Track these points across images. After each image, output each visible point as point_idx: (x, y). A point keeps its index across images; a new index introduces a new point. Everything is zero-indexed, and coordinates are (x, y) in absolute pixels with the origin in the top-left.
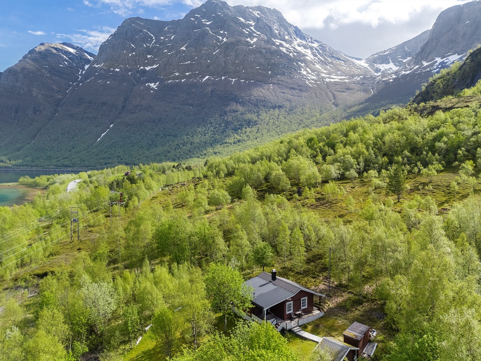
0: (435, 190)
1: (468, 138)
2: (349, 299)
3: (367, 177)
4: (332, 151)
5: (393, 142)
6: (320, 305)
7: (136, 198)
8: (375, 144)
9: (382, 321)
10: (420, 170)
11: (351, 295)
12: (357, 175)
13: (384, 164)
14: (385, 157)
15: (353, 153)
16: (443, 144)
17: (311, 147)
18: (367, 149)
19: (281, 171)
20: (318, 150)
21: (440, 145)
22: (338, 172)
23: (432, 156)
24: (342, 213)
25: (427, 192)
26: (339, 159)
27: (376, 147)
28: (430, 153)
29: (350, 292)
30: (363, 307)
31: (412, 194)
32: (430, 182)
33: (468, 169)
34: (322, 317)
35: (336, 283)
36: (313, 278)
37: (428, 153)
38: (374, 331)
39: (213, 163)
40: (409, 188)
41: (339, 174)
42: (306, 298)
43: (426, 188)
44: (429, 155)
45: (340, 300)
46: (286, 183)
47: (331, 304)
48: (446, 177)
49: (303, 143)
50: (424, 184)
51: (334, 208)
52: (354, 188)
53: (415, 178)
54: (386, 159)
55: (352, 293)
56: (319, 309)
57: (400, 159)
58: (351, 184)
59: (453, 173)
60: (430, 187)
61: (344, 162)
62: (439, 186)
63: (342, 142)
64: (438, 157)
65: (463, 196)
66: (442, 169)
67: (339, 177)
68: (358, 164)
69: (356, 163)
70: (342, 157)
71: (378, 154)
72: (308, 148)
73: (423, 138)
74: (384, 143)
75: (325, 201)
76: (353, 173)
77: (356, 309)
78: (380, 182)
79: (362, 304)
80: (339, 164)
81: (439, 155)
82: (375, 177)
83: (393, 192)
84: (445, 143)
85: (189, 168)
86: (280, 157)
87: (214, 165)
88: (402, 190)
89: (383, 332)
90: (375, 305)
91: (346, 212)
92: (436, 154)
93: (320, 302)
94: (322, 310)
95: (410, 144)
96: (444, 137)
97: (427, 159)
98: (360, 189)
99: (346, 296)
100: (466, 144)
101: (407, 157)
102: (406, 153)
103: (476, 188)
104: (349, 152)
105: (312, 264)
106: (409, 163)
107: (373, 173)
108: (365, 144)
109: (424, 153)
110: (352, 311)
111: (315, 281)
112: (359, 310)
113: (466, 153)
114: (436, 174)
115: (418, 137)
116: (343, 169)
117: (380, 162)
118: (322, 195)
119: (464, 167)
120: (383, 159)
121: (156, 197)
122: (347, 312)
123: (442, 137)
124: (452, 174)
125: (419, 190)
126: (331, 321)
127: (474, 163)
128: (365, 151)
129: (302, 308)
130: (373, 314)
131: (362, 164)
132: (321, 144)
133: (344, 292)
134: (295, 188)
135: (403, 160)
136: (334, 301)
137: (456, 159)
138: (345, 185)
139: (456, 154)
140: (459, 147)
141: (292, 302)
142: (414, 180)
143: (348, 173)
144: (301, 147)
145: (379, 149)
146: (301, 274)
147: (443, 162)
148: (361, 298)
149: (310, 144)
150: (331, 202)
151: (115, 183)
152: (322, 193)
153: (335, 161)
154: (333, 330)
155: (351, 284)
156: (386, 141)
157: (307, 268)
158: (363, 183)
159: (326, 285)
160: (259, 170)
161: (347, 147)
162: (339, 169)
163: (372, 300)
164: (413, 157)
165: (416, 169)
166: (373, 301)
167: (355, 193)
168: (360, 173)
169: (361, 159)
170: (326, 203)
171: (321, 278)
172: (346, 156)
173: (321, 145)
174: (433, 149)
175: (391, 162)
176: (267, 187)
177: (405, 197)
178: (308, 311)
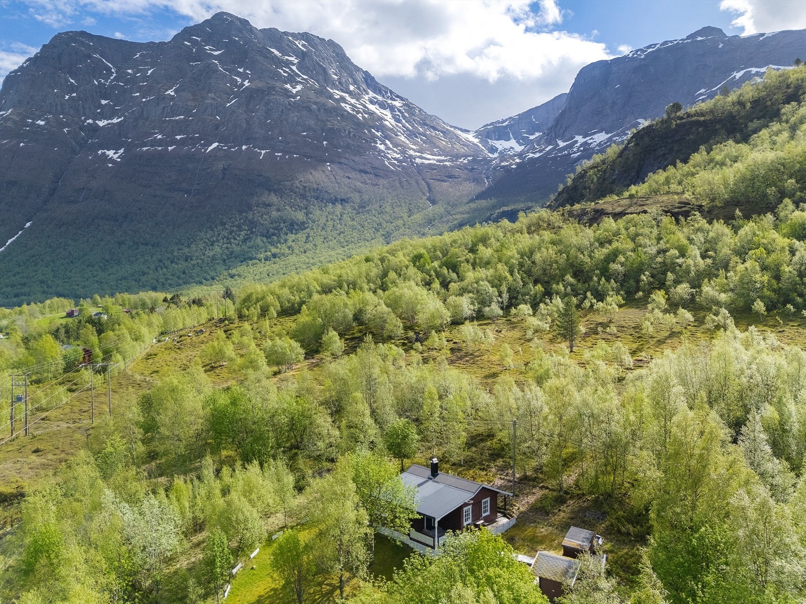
0: (620, 334)
1: (653, 258)
2: (546, 497)
3: (516, 315)
4: (454, 276)
5: (548, 263)
6: (505, 509)
7: (119, 357)
8: (521, 265)
9: (602, 523)
10: (592, 306)
11: (546, 491)
12: (501, 312)
13: (538, 296)
14: (539, 285)
15: (489, 278)
16: (619, 266)
17: (421, 268)
18: (511, 272)
19: (384, 306)
20: (433, 273)
21: (615, 267)
22: (472, 307)
23: (607, 284)
24: (493, 370)
25: (609, 337)
26: (470, 288)
27: (523, 269)
28: (603, 279)
29: (543, 487)
30: (568, 506)
31: (587, 339)
32: (610, 322)
33: (660, 303)
34: (514, 526)
35: (518, 476)
36: (483, 469)
37: (600, 279)
38: (599, 538)
39: (252, 294)
40: (584, 331)
41: (474, 310)
42: (488, 499)
43: (608, 330)
44: (601, 283)
45: (531, 499)
46: (395, 325)
47: (521, 506)
48: (631, 315)
49: (407, 263)
50: (605, 325)
51: (478, 363)
52: (500, 332)
53: (586, 316)
54: (539, 288)
55: (547, 488)
56: (505, 516)
57: (561, 287)
58: (493, 326)
59: (637, 308)
60: (613, 329)
61: (478, 292)
62: (623, 327)
63: (467, 261)
64: (615, 285)
65: (659, 341)
66: (623, 302)
67: (474, 315)
68: (500, 296)
69: (497, 294)
70: (476, 285)
71: (526, 280)
72: (415, 269)
73: (590, 256)
74: (533, 262)
75: (462, 353)
76: (495, 309)
77: (560, 510)
78: (540, 323)
79: (565, 502)
80: (471, 295)
81: (616, 282)
82: (530, 315)
83: (564, 336)
84: (622, 264)
85: (198, 302)
86: (371, 284)
87: (254, 297)
88: (576, 333)
89: (608, 539)
90: (584, 502)
91: (500, 368)
92: (612, 281)
93: (505, 505)
94: (511, 516)
95: (572, 265)
96: (620, 256)
97: (600, 288)
98: (510, 334)
99: (539, 493)
100: (650, 266)
101: (572, 285)
102: (569, 278)
103: (674, 330)
104: (484, 276)
105: (474, 449)
106: (574, 293)
107: (525, 308)
108: (506, 264)
109: (595, 279)
110: (555, 514)
111: (486, 475)
112: (564, 512)
113: (651, 280)
114: (617, 310)
115: (584, 255)
116: (479, 304)
117: (532, 293)
118: (455, 343)
119: (654, 300)
120: (537, 287)
121: (155, 355)
122: (548, 515)
123: (617, 257)
124: (637, 310)
125: (597, 334)
126: (531, 529)
127: (666, 294)
128: (508, 275)
129: (484, 515)
130: (587, 514)
131: (505, 296)
132: (436, 264)
133: (534, 487)
134: (411, 334)
135: (565, 290)
136: (524, 502)
137: (638, 289)
138: (485, 327)
139: (638, 281)
140: (640, 271)
141: (470, 507)
142: (585, 319)
143: (487, 309)
144: (404, 268)
145: (529, 273)
146: (461, 466)
147: (622, 292)
148: (562, 493)
149: (417, 264)
150: (472, 354)
151: (63, 331)
152: (455, 341)
153: (463, 291)
154: (537, 542)
155: (540, 476)
156: (537, 261)
157: (468, 456)
158: (512, 325)
159: (503, 479)
160: (346, 305)
161: (478, 268)
162: (472, 303)
163: (578, 495)
164: (580, 286)
165: (587, 304)
166: (580, 496)
167: (504, 340)
168: (506, 308)
169: (504, 288)
170: (466, 356)
171: (494, 470)
172: (481, 283)
173: (436, 266)
174: (606, 273)
175: (548, 294)
176: (360, 332)
177: (579, 345)
178: (490, 520)
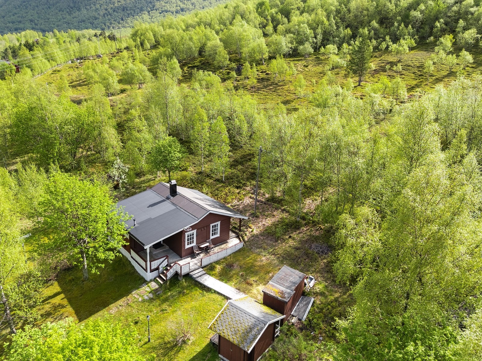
0: (404, 72)
1: (449, 8)
2: (282, 221)
3: (324, 54)
4: (285, 20)
5: (360, 10)
6: (240, 230)
8: (338, 12)
9: (324, 259)
10: (387, 47)
11: (285, 215)
12: (312, 51)
13: (346, 38)
14: (349, 29)
15: (310, 22)
16: (419, 13)
17: (261, 14)
18: (328, 17)
19: (218, 41)
20: (269, 18)
21: (416, 14)
22: (290, 45)
23: (405, 28)
24: (288, 98)
25: (395, 74)
26: (292, 29)
27: (339, 15)
28: (403, 25)
29: (284, 210)
30: (299, 233)
31: (376, 75)
32: (399, 61)
33: (446, 46)
34: (239, 251)
35: (267, 196)
36: (237, 188)
37: (400, 25)
38: (311, 279)
39: (138, 30)
40: (374, 69)
41: (291, 48)
42: (219, 223)
43: (395, 68)
44: (401, 28)
45: (268, 222)
46: (223, 56)
47: (255, 229)
48: (419, 56)
49: (252, 9)
50: (392, 64)
51: (279, 91)
52: (307, 66)
53: (381, 56)
54: (349, 31)
55: (288, 212)
56: (238, 237)
57: (366, 31)
58: (303, 62)
59: (425, 51)
60: (400, 67)
61: (298, 34)
62: (409, 66)
63: (298, 9)
64: (411, 31)
65: (437, 79)
66: (415, 45)
67: (291, 52)
68: (316, 37)
69: (313, 35)
70: (297, 27)
71: (340, 24)
72: (257, 15)
73: (396, 5)
74: (349, 11)
75: (269, 83)
76: (308, 47)
77: (290, 237)
78: (339, 60)
79: (299, 229)
80: (292, 35)
81: (413, 27)
82: (334, 53)
83: (355, 72)
84: (422, 12)
85: (112, 38)
86: (222, 26)
87: (139, 32)
88: (365, 69)
89: (324, 277)
90: (317, 230)
91: (294, 97)
92: (410, 26)
93: (240, 226)
94: (243, 237)
95: (379, 12)
96: (422, 4)
97: (398, 33)
98: (314, 69)
99: (279, 215)
100: (446, 14)
101: (375, 30)
102: (375, 24)
103: (453, 70)
104: (306, 20)
105: (240, 167)
106: (376, 37)
107: (332, 48)
108: (326, 10)
109: (396, 24)
110: (284, 240)
111: (238, 193)
112: (294, 239)
113: (444, 26)
114: (408, 51)
115: (391, 3)
116: (297, 43)
117: (342, 35)
118: (267, 74)
119: (441, 43)
120: (346, 31)
121: (59, 71)
122: (276, 241)
123: (418, 5)
124: (425, 53)
125: (385, 71)
126: (252, 256)
127: (453, 38)
128: (325, 20)
129: (212, 237)
130: (313, 246)
131: (320, 37)
132: (273, 11)
133: (277, 209)
134: (234, 65)
135: (369, 33)
136: (260, 224)
137: (431, 34)
138: (296, 62)
139: (432, 28)
140: (437, 19)
141: (195, 231)
142: (379, 59)
143: (301, 47)
144: (248, 13)
145: (343, 19)
146: (222, 182)
147: (416, 37)
148: (298, 219)
149: (259, 10)
150: (276, 84)
152: (268, 72)
153: (288, 31)
154: (253, 272)
155: (286, 198)
156: (352, 9)
157: (232, 173)
158: (319, 61)
159: (253, 198)
160: (191, 39)
161: (304, 14)
162: (292, 43)
163: (313, 222)
164: (382, 30)
165: (384, 45)
166: (314, 224)
167: (307, 73)
168: (316, 49)
169: (319, 31)
170: (271, 85)
171: (248, 188)
172: (302, 25)
173: (274, 12)
174: (406, 19)
175: (354, 36)
176: (200, 62)
177: (368, 80)
178: (221, 241)
